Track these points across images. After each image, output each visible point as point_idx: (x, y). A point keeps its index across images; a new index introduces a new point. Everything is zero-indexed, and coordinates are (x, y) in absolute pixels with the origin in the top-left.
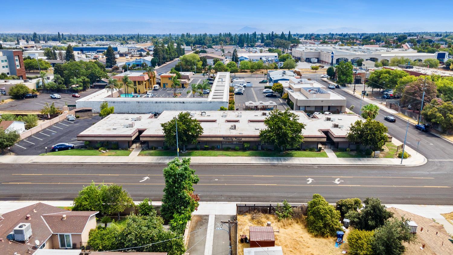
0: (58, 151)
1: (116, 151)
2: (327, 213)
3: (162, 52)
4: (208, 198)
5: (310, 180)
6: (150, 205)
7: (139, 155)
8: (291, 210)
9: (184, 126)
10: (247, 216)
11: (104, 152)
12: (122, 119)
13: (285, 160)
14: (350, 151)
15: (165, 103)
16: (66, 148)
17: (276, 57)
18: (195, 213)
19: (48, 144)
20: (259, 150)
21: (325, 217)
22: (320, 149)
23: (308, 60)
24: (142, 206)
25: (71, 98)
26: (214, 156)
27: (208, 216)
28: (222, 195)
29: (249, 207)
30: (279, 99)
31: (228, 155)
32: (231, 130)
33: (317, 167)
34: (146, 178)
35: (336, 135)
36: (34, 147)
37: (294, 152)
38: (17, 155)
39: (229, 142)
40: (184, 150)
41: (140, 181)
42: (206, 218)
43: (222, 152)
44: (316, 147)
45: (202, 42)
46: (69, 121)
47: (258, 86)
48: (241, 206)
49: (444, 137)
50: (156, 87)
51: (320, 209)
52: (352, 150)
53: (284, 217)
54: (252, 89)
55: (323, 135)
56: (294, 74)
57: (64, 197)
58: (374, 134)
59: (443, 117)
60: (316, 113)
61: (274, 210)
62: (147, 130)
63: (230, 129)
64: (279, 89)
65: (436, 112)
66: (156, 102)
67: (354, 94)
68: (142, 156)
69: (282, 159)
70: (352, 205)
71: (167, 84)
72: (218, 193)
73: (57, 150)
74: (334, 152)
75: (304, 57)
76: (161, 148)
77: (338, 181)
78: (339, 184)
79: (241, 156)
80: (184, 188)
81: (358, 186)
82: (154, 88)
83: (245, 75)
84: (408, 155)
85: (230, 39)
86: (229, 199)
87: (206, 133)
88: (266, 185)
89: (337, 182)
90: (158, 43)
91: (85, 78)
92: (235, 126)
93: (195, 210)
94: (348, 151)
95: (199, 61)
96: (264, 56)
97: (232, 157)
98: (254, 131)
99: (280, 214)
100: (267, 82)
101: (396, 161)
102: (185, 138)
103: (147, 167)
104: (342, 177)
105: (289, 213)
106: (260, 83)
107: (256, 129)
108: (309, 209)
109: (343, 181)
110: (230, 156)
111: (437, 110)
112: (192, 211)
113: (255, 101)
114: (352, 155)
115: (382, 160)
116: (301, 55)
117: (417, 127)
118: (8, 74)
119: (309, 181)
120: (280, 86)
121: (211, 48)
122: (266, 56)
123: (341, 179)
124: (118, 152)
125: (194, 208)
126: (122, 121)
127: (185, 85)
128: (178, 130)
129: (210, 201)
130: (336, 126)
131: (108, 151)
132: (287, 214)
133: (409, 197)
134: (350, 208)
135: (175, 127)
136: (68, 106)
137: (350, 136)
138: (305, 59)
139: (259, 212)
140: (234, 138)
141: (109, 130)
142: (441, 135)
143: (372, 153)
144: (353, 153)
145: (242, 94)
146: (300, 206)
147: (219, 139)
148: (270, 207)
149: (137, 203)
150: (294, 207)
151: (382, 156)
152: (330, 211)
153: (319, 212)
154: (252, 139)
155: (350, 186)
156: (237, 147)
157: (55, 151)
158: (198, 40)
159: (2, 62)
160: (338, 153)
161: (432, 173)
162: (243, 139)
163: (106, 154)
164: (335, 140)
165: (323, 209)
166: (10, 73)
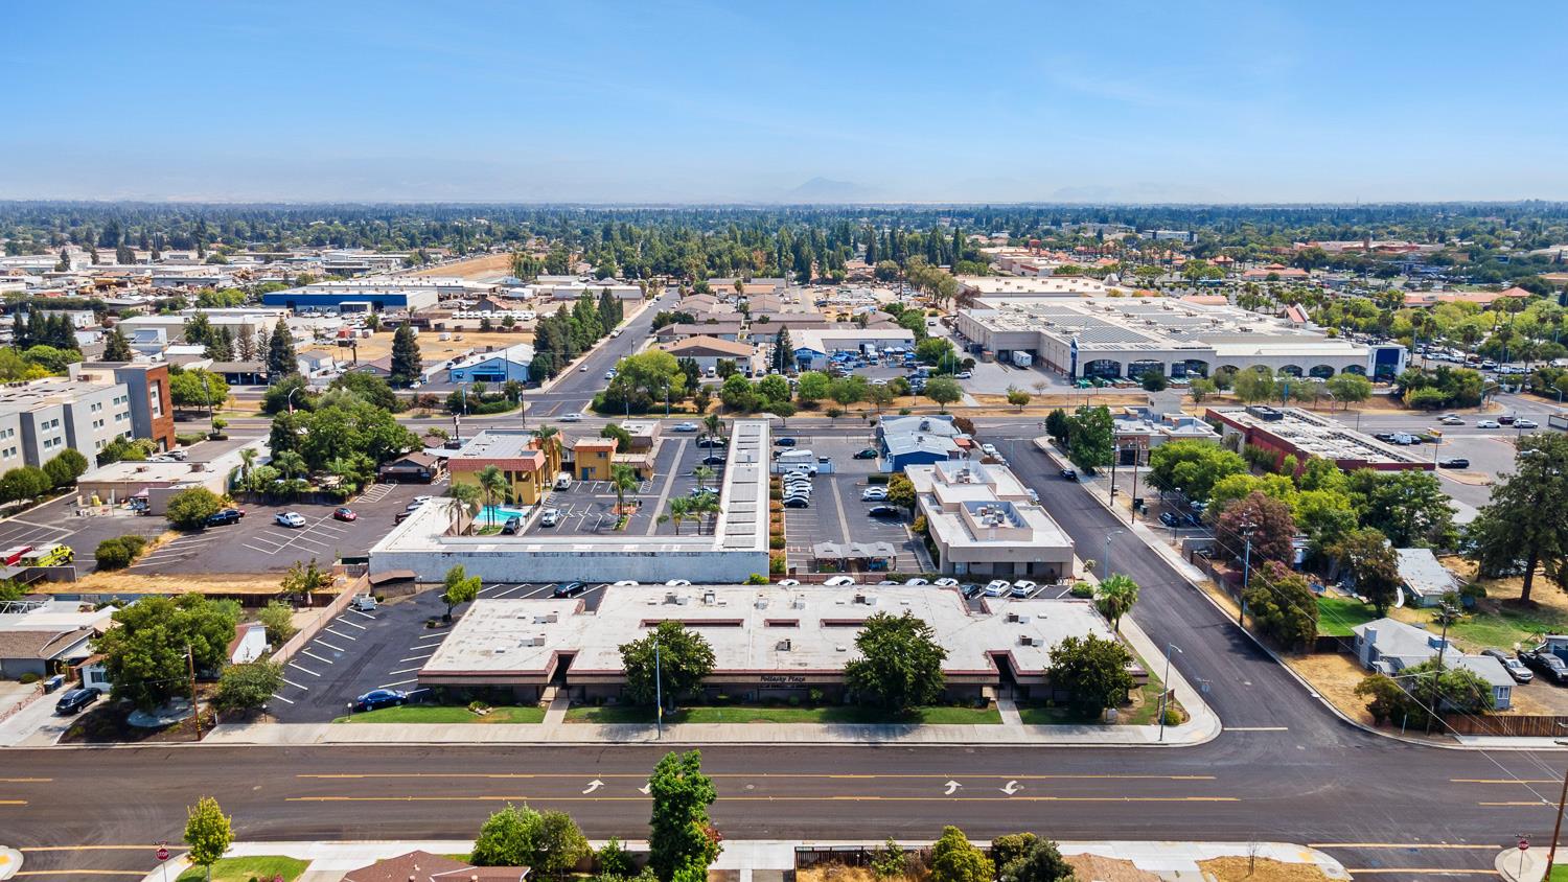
0: (374, 709)
1: (511, 709)
2: (966, 866)
3: (561, 336)
4: (735, 832)
5: (953, 785)
6: (622, 849)
7: (565, 720)
8: (901, 858)
9: (673, 656)
10: (815, 872)
11: (483, 712)
12: (508, 617)
13: (904, 732)
14: (1056, 706)
15: (605, 554)
16: (391, 702)
17: (908, 341)
18: (714, 866)
19: (337, 688)
20: (846, 704)
21: (963, 873)
22: (985, 702)
23: (1004, 356)
24: (608, 852)
25: (332, 524)
26: (743, 721)
27: (737, 872)
28: (763, 825)
29: (820, 852)
30: (905, 524)
31: (773, 720)
32: (779, 652)
33: (972, 751)
34: (596, 784)
35: (1022, 669)
36: (310, 698)
37: (925, 710)
38: (281, 722)
39: (774, 686)
40: (671, 707)
41: (585, 792)
42: (735, 876)
43: (757, 710)
44: (978, 696)
45: (676, 265)
46: (360, 610)
47: (848, 472)
48: (803, 852)
49: (1283, 659)
50: (565, 481)
51: (954, 858)
52: (1059, 704)
53: (888, 872)
54: (833, 481)
55: (993, 668)
56: (954, 431)
57: (430, 832)
58: (1099, 675)
59: (1280, 613)
60: (993, 583)
61: (870, 859)
62: (579, 654)
63: (777, 648)
64: (906, 499)
65: (1267, 599)
66: (582, 554)
67: (1112, 504)
68: (573, 722)
69: (897, 731)
70: (1018, 848)
71: (592, 469)
72: (754, 821)
73: (369, 708)
74: (1018, 709)
75: (993, 348)
76: (614, 700)
77: (1013, 787)
78: (1014, 795)
79: (805, 722)
80: (694, 819)
81: (1051, 799)
82: (559, 484)
83: (812, 422)
84: (1181, 716)
85: (765, 257)
86: (780, 834)
87: (720, 664)
88: (858, 799)
89: (1009, 790)
90: (531, 265)
91: (363, 456)
92: (789, 643)
93: (714, 862)
94: (1050, 706)
95: (675, 373)
96: (871, 341)
97: (782, 725)
98: (834, 657)
99: (881, 867)
100: (876, 456)
101: (1150, 734)
102: (674, 681)
103: (591, 752)
104: (1023, 777)
105: (898, 864)
106: (856, 457)
107: (837, 650)
108: (936, 857)
109: (1023, 787)
110: (778, 722)
111: (1269, 593)
112: (709, 862)
113: (839, 541)
114: (1057, 718)
115: (1121, 730)
116: (985, 339)
117: (1232, 630)
118: (129, 434)
119: (950, 787)
120: (907, 489)
121: (706, 291)
122: (877, 340)
123: (1020, 782)
124: (517, 711)
125: (711, 856)
126: (511, 624)
127: (643, 474)
128: (660, 666)
129: (740, 838)
130: (1026, 642)
131: (490, 709)
132: (895, 866)
133: (1149, 824)
134: (1016, 854)
135: (655, 659)
136: (345, 561)
137: (1052, 674)
138: (995, 353)
139: (839, 861)
140: (788, 678)
141: (487, 653)
142: (1280, 655)
143: (1101, 711)
144: (1059, 713)
145: (806, 506)
146: (919, 849)
147: (751, 680)
148: (862, 852)
149: (597, 846)
150: (908, 851)
151: (1124, 720)
152: (972, 861)
153: (952, 863)
154: (829, 680)
155: (1035, 799)
156: (794, 699)
157: (366, 710)
158: (662, 260)
159: (115, 403)
160: (1025, 712)
161: (1218, 763)
162: (809, 680)
163: (488, 720)
164: (1020, 681)
165: (960, 857)
166: (132, 433)
